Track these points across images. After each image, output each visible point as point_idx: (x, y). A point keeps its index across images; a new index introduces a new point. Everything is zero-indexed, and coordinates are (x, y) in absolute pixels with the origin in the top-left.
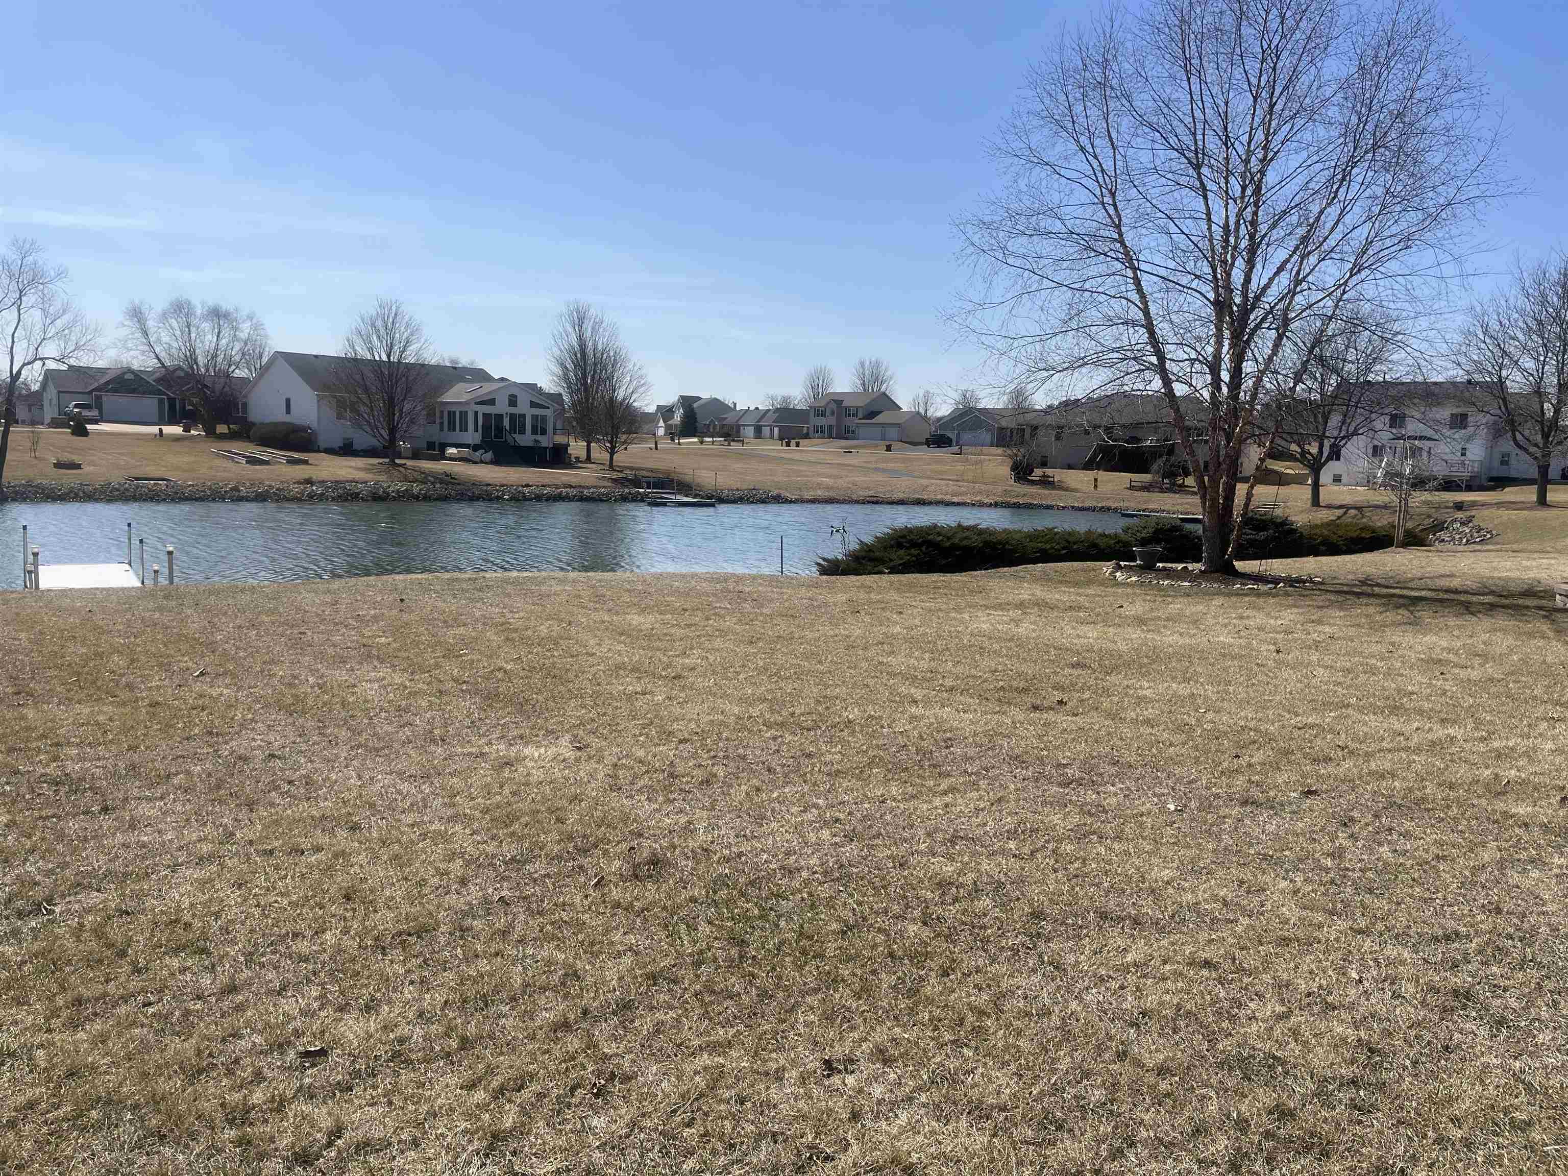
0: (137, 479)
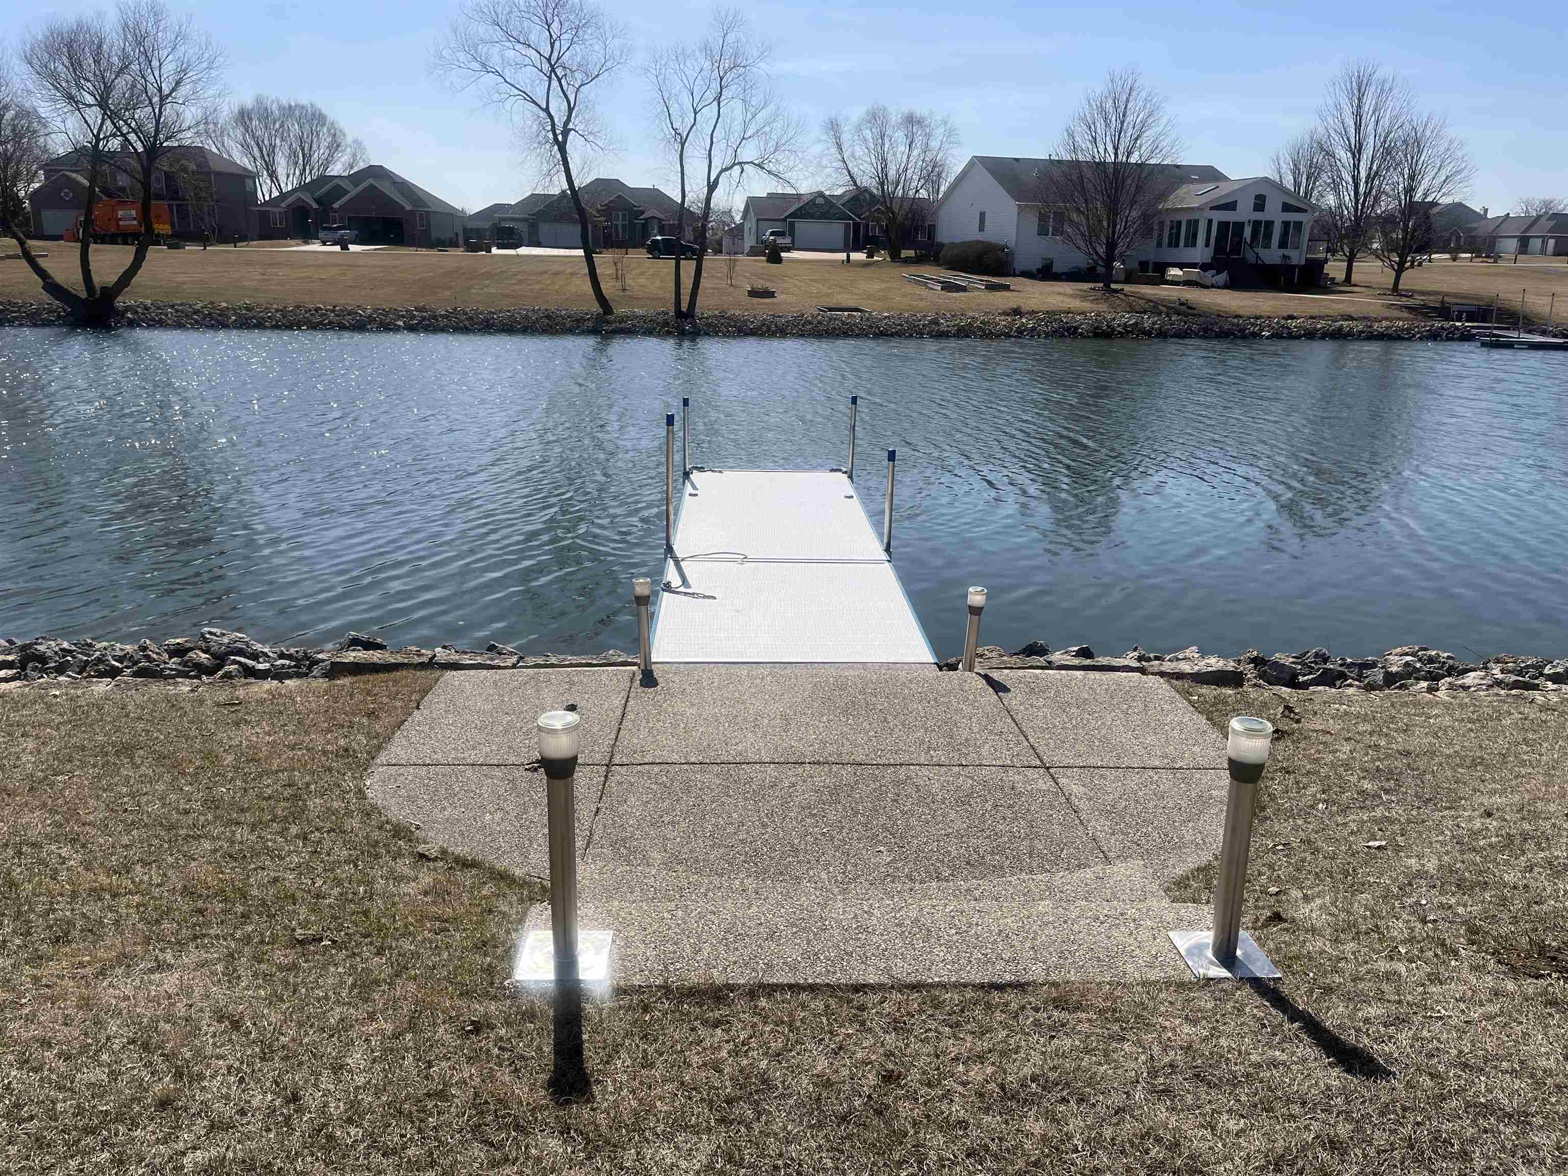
0: (830, 309)
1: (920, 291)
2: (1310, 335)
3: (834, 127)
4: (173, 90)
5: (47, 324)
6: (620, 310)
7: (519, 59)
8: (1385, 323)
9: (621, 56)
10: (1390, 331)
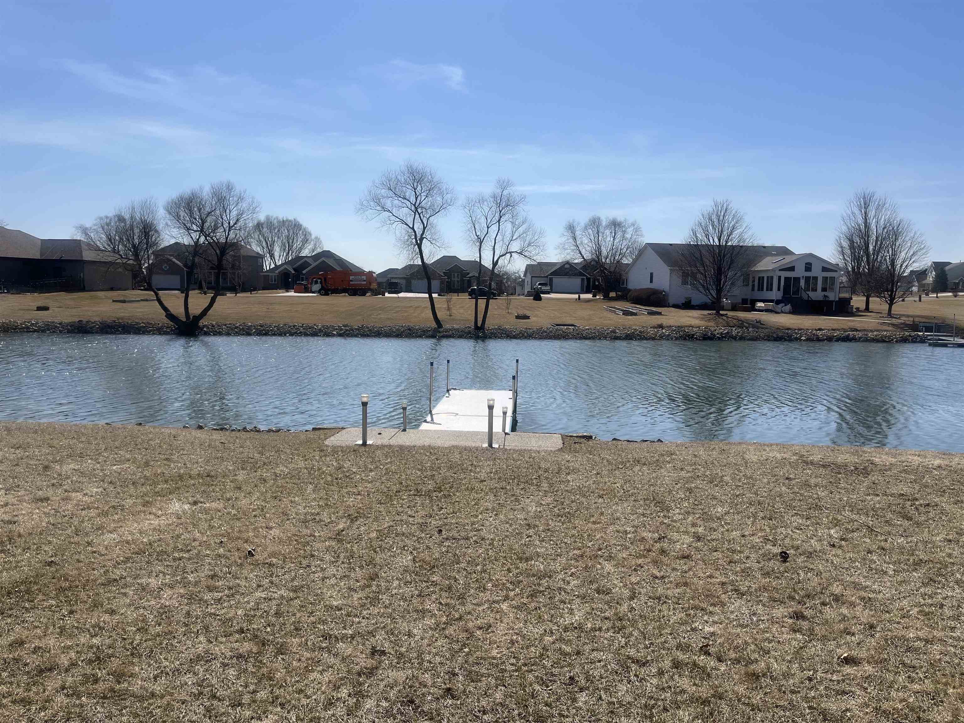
0: (557, 325)
1: (612, 316)
2: (830, 339)
3: (571, 228)
4: (235, 224)
5: (166, 333)
6: (447, 326)
7: (400, 204)
8: (875, 333)
9: (451, 201)
10: (878, 337)
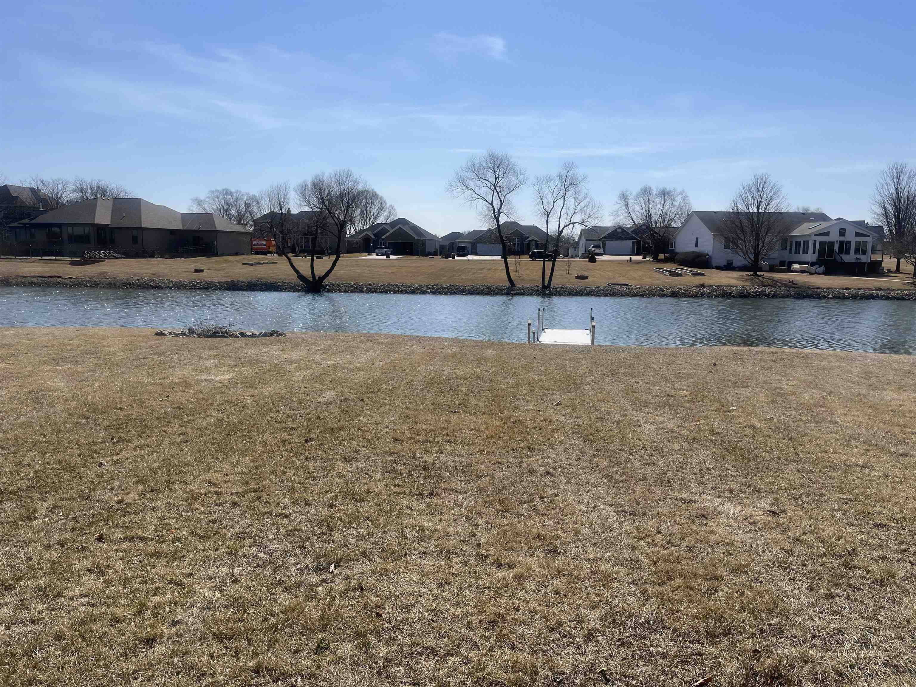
0: (612, 284)
1: (660, 276)
2: (855, 297)
3: (624, 197)
5: (298, 291)
6: (519, 285)
7: (481, 184)
9: (524, 181)
10: (899, 296)
